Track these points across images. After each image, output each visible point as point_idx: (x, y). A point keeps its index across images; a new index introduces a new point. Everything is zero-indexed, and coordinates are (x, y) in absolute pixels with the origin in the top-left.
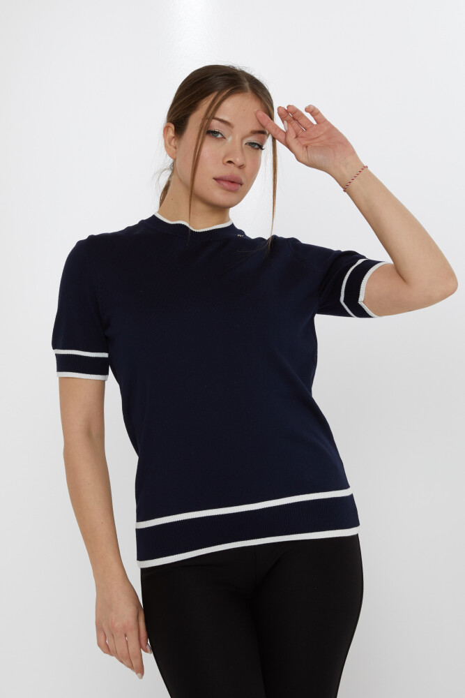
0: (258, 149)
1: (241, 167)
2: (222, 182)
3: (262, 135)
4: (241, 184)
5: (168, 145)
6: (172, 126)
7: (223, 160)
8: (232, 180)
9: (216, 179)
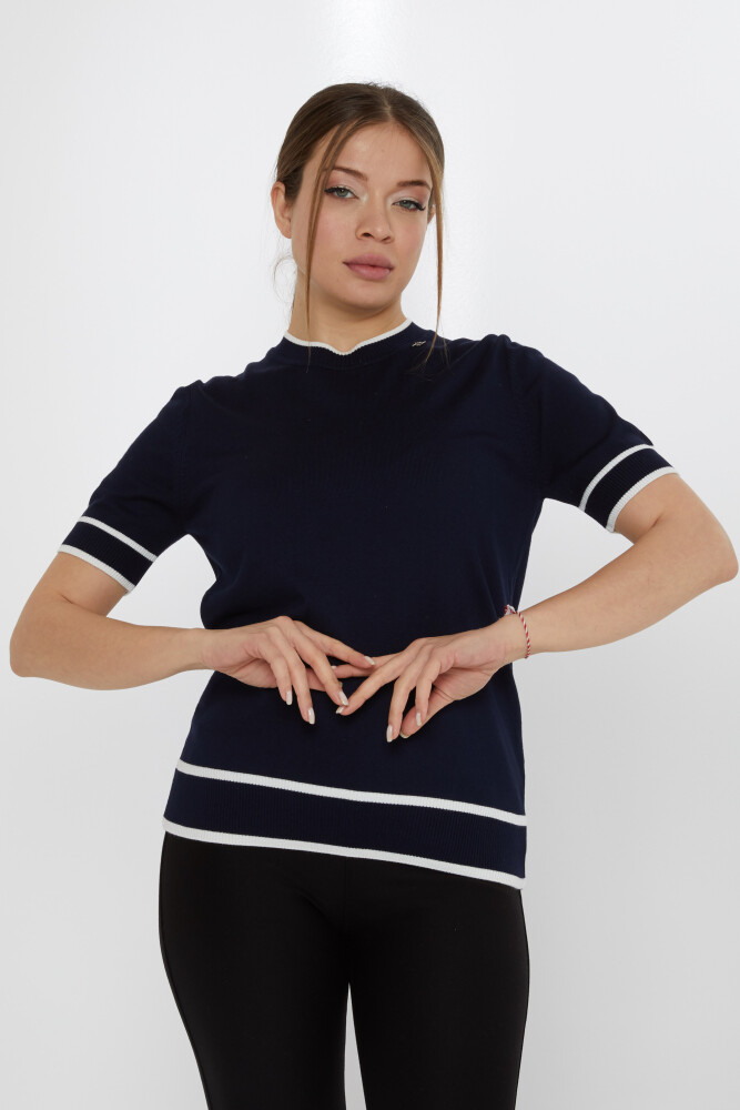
0: (414, 210)
1: (386, 240)
2: (357, 268)
3: (418, 188)
4: (391, 268)
5: (281, 218)
6: (282, 187)
7: (356, 231)
8: (372, 263)
9: (347, 264)
